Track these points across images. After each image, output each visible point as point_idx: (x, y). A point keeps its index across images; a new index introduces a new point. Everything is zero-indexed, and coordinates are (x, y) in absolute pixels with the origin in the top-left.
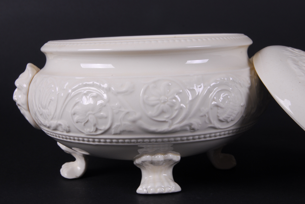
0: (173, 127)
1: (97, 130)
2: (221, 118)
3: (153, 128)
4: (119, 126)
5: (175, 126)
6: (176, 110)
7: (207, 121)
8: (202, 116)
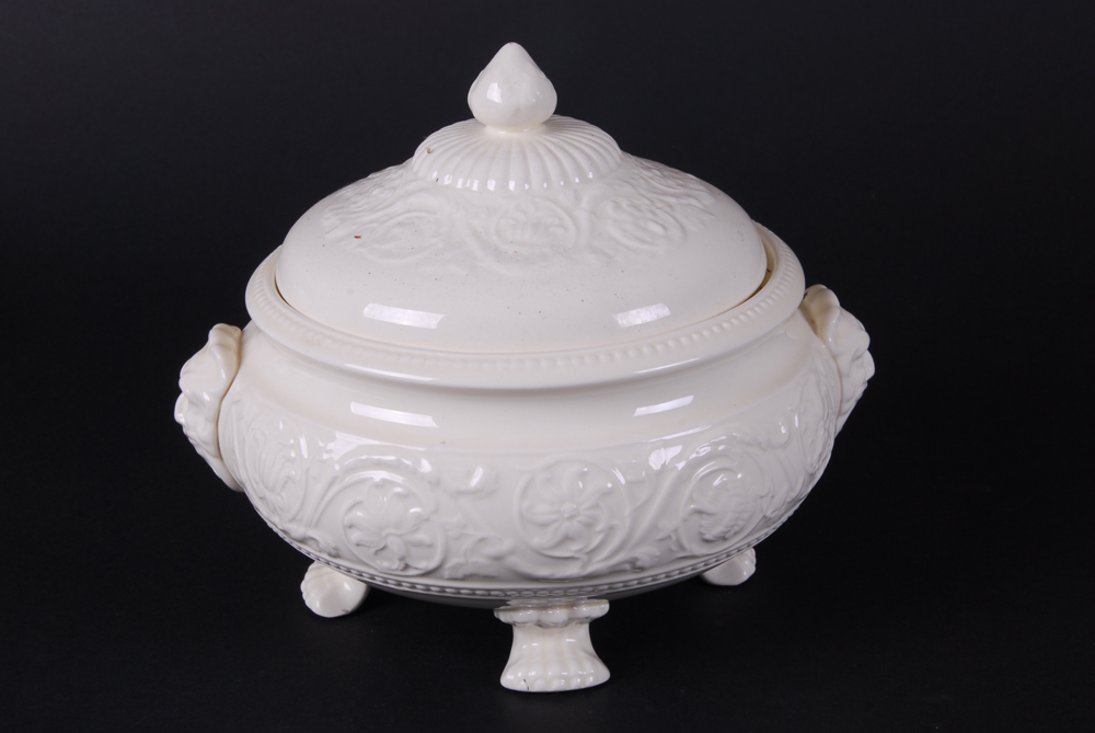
0: (590, 569)
1: (407, 567)
2: (708, 536)
3: (543, 572)
4: (461, 565)
5: (596, 566)
6: (600, 532)
7: (674, 548)
8: (662, 540)
